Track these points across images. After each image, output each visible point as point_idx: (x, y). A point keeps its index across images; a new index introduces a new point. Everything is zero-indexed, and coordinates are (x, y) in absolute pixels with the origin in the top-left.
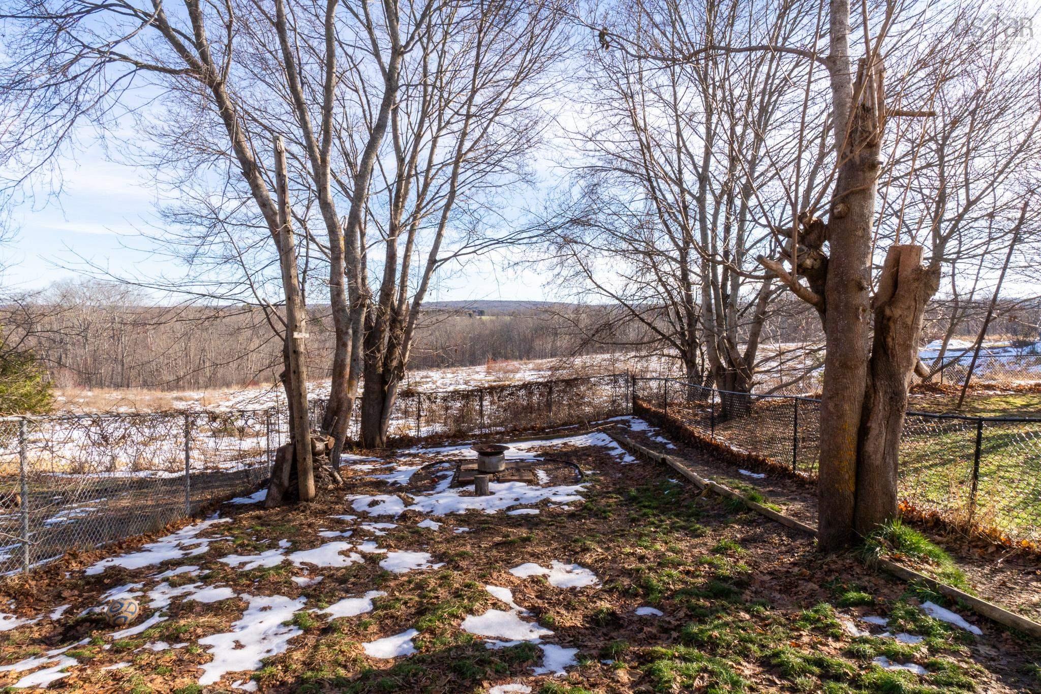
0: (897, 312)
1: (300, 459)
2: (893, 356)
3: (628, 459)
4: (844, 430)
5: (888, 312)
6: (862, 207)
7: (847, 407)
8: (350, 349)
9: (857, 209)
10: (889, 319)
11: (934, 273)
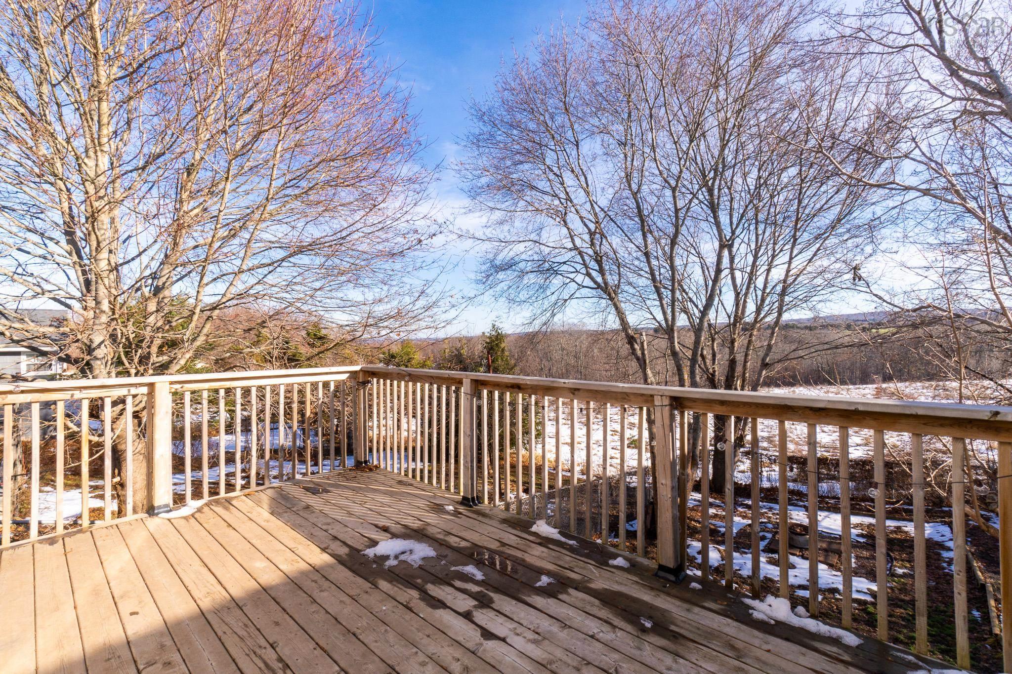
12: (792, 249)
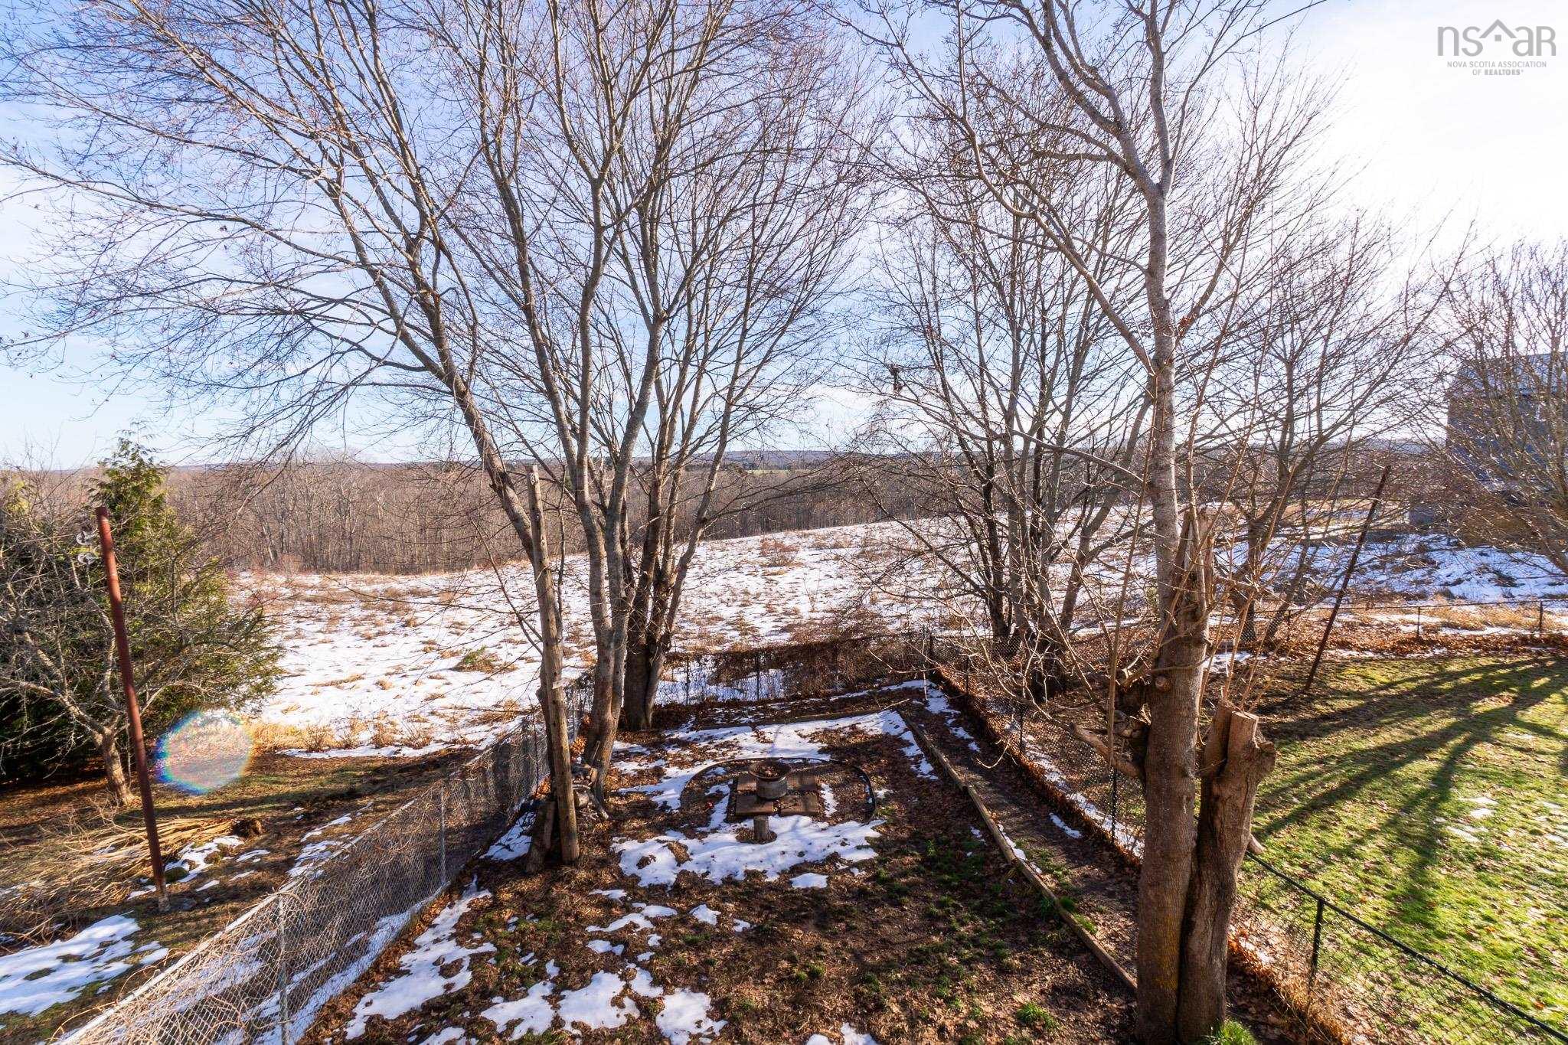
0: (1227, 793)
1: (562, 817)
2: (1221, 842)
3: (926, 767)
4: (1166, 924)
5: (1216, 790)
6: (1187, 684)
7: (1168, 900)
8: (612, 664)
9: (1181, 687)
10: (1217, 798)
11: (1268, 754)
12: (741, 342)
